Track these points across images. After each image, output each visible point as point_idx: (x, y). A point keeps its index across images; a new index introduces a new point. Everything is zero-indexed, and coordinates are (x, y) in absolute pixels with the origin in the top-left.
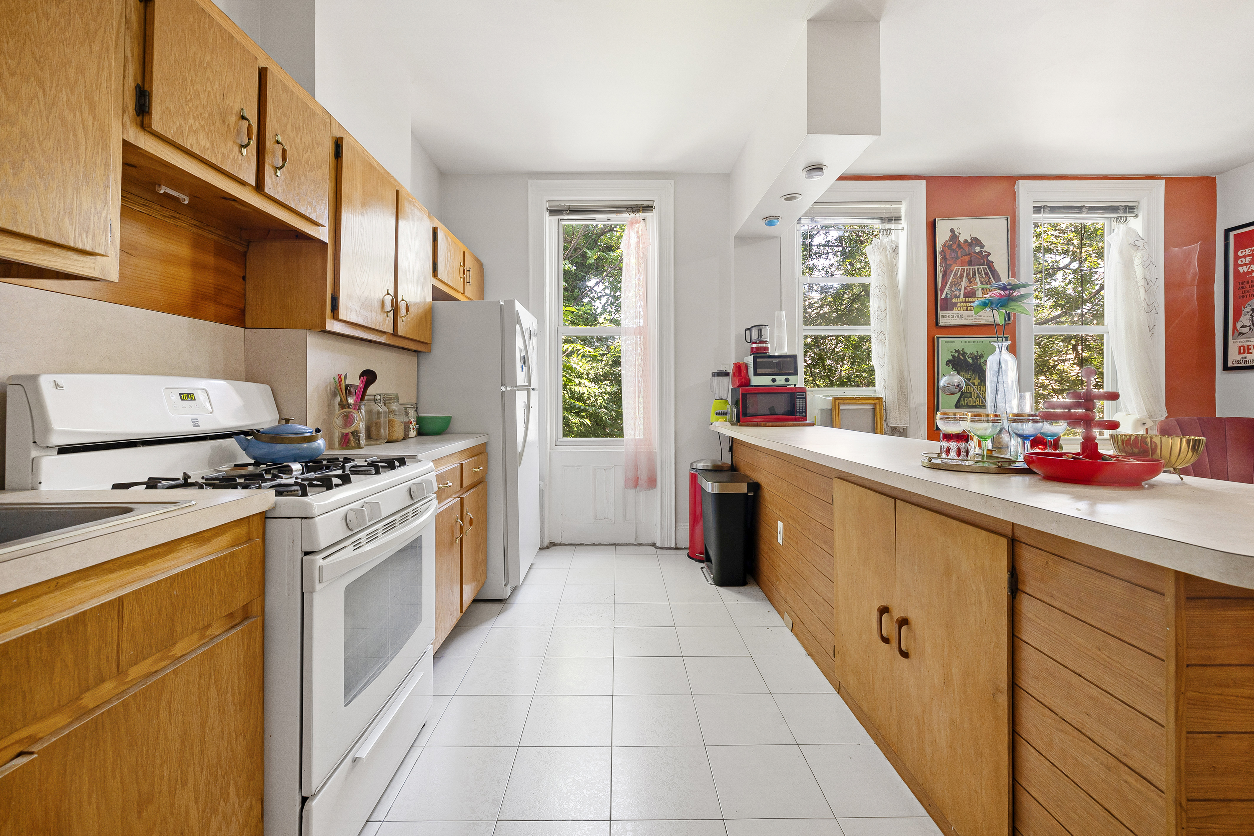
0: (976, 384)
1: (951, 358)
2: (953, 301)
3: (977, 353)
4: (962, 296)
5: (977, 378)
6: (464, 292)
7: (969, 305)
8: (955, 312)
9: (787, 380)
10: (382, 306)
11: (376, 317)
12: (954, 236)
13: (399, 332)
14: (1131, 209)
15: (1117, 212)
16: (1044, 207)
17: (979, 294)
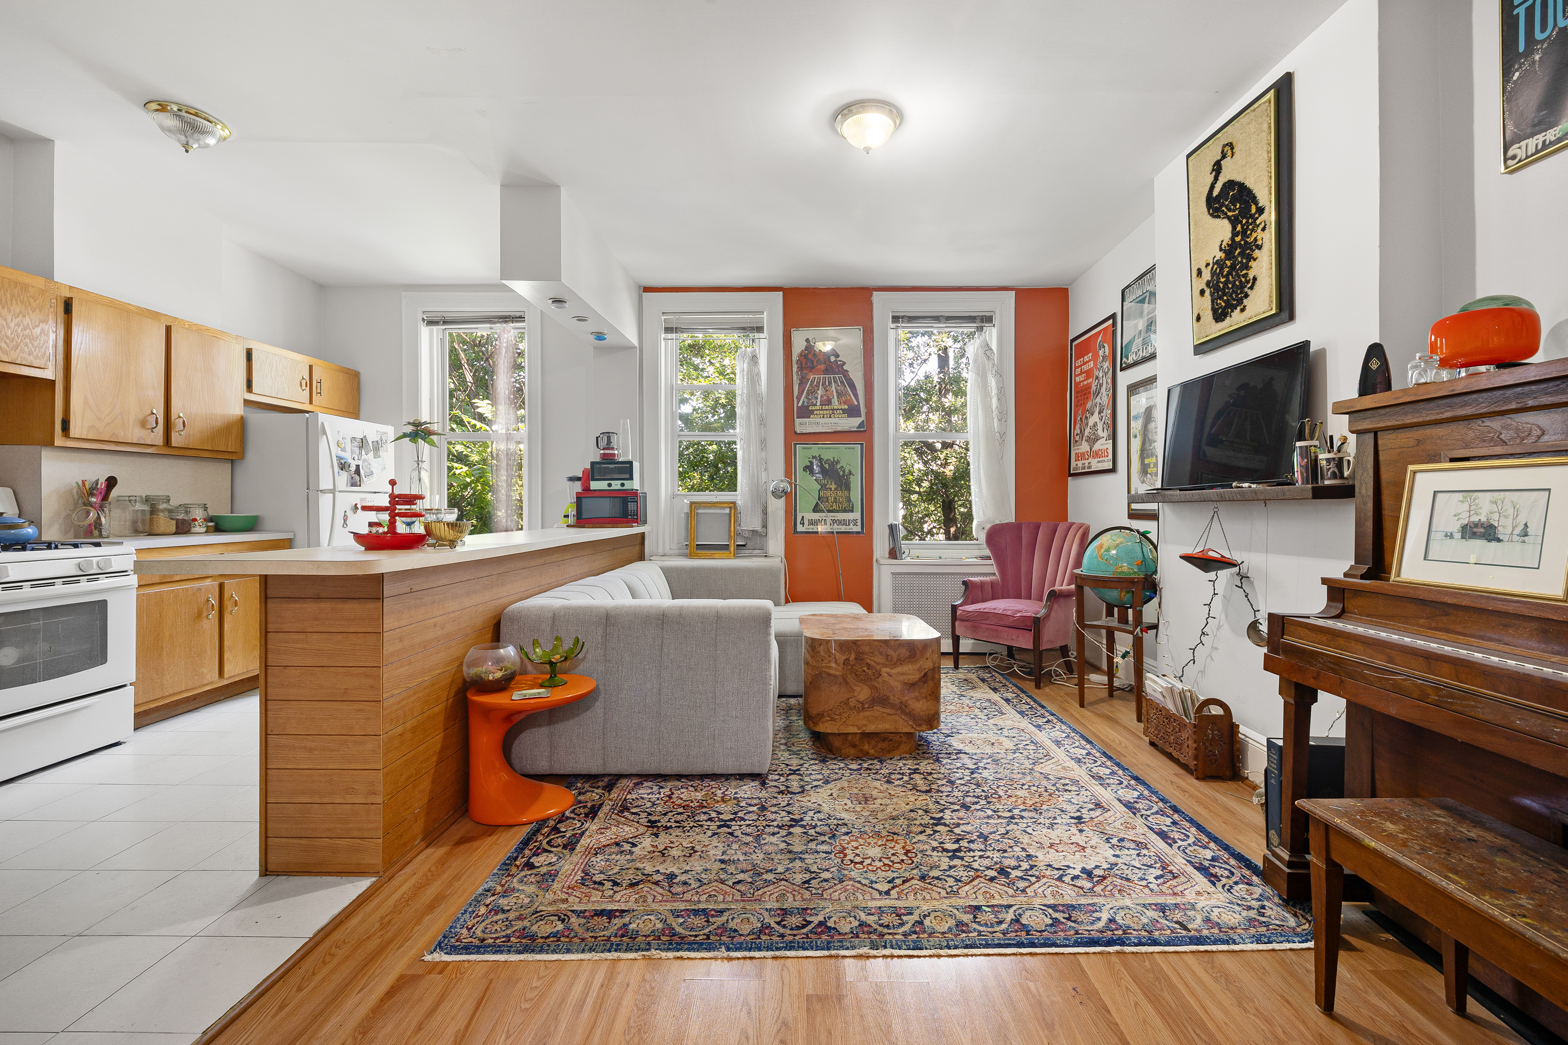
0: (833, 489)
1: (809, 464)
2: (810, 409)
3: (834, 460)
4: (818, 404)
5: (833, 484)
6: (311, 402)
7: (825, 412)
8: (812, 419)
9: (623, 485)
10: (143, 424)
11: (136, 434)
12: (809, 348)
13: (174, 444)
14: (989, 319)
15: (975, 322)
16: (903, 317)
17: (835, 400)
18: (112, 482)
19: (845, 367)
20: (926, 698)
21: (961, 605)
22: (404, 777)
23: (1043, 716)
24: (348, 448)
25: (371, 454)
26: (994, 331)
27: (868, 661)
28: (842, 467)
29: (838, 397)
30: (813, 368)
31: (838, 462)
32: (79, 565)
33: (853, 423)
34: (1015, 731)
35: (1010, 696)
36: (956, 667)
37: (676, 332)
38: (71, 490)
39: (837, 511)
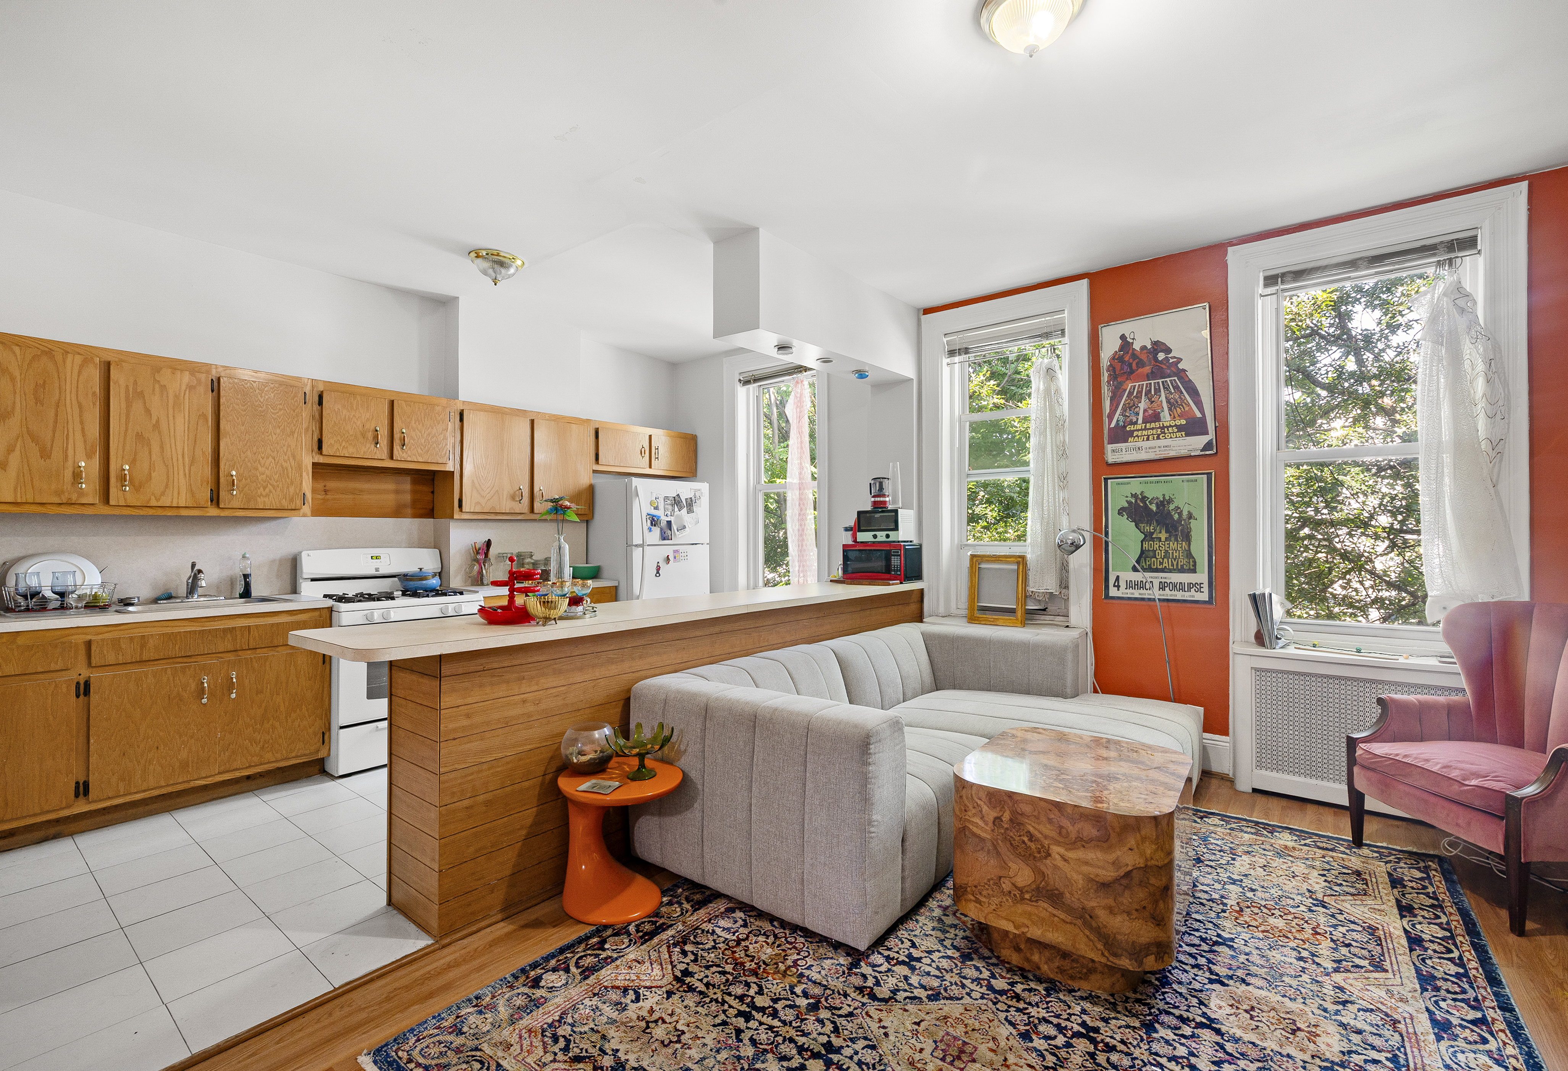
0: (1163, 539)
1: (1126, 505)
2: (1128, 429)
3: (1164, 498)
4: (1140, 421)
5: (1163, 532)
6: (650, 467)
7: (1150, 432)
8: (1131, 443)
9: (888, 536)
10: (513, 498)
11: (507, 505)
12: (1126, 344)
13: (536, 511)
14: (1469, 243)
15: (1434, 255)
16: (1283, 275)
17: (1166, 416)
18: (489, 543)
19: (1180, 366)
20: (1129, 914)
21: (1366, 740)
22: (472, 849)
23: (1476, 1005)
24: (661, 507)
25: (685, 510)
26: (1481, 260)
27: (1031, 829)
28: (1178, 508)
29: (1170, 409)
30: (1132, 372)
31: (1170, 501)
32: (441, 609)
33: (1195, 444)
34: (1374, 1018)
35: (1428, 931)
36: (1358, 841)
37: (960, 354)
38: (469, 550)
39: (1170, 571)
